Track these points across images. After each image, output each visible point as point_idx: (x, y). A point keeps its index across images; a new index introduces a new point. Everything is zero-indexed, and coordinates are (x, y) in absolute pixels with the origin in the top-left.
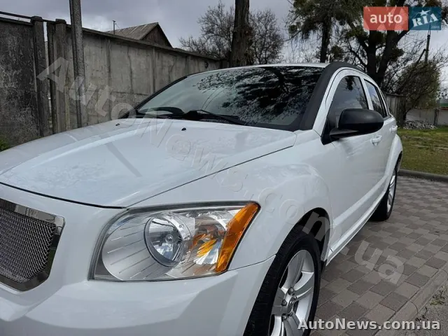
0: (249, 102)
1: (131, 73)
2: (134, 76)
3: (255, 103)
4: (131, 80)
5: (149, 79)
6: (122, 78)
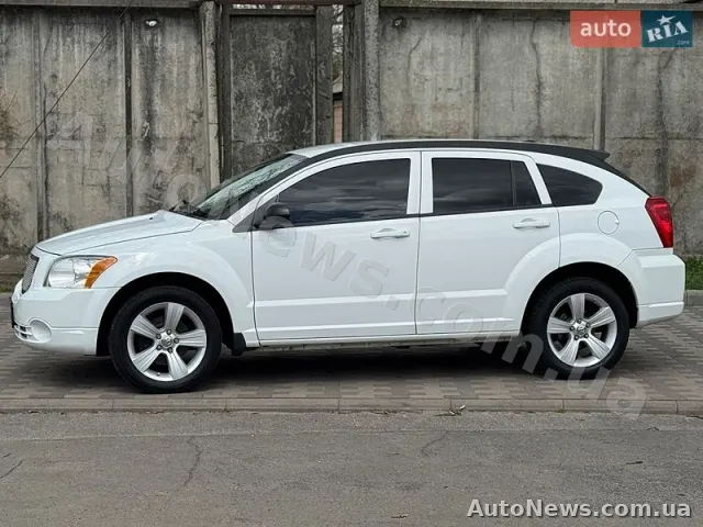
4: (539, 103)
5: (591, 95)
6: (512, 101)
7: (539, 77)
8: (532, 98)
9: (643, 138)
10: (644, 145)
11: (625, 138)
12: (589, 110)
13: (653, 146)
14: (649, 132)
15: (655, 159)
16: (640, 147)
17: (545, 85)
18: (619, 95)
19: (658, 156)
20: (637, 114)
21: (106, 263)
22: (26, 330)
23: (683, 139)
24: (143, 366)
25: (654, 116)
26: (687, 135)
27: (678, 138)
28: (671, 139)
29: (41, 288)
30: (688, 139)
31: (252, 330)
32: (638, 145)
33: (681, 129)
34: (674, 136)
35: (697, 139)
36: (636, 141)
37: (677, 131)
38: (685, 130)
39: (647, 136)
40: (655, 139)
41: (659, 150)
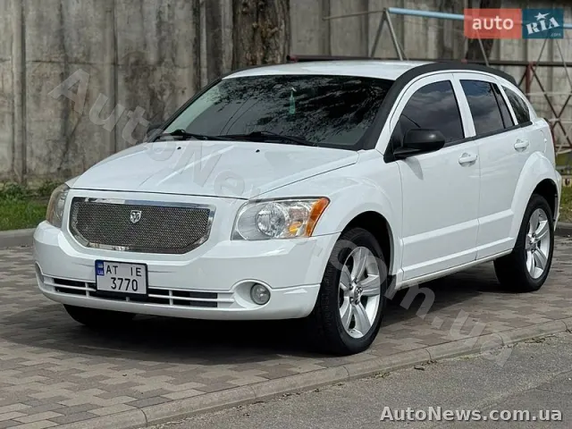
0: (306, 114)
3: (319, 113)
5: (8, 16)
9: (50, 62)
10: (51, 69)
11: (37, 61)
12: (7, 31)
13: (56, 72)
14: (55, 56)
15: (59, 82)
16: (48, 71)
18: (30, 17)
19: (62, 79)
20: (45, 37)
21: (321, 205)
22: (219, 296)
23: (80, 63)
24: (346, 324)
25: (58, 40)
26: (83, 59)
27: (77, 62)
28: (71, 63)
29: (228, 242)
30: (84, 63)
31: (400, 271)
32: (46, 69)
33: (78, 53)
34: (74, 60)
35: (91, 64)
36: (45, 65)
37: (75, 55)
38: (81, 55)
39: (53, 59)
40: (59, 63)
41: (62, 74)
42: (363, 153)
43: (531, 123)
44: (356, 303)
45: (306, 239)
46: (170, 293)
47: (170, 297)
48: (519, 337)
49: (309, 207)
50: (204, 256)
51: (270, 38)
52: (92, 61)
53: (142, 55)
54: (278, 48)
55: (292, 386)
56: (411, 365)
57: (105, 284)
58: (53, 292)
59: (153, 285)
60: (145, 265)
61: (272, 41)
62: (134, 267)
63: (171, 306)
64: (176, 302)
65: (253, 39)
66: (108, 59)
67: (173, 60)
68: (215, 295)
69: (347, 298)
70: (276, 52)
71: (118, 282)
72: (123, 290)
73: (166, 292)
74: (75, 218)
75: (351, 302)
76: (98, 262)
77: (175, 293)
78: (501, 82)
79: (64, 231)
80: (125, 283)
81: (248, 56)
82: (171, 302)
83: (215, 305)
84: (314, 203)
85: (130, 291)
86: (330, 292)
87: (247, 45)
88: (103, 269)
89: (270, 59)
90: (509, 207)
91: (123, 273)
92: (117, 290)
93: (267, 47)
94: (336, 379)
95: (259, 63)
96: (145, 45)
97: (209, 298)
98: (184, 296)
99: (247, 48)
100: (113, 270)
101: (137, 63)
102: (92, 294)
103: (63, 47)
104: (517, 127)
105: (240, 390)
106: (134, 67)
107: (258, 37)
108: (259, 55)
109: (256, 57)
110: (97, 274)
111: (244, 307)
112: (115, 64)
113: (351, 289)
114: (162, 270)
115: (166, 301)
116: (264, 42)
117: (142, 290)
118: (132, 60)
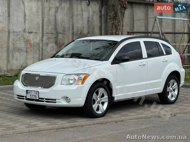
1: (25, 16)
2: (27, 18)
4: (25, 21)
5: (39, 19)
6: (18, 20)
7: (25, 13)
8: (23, 19)
9: (52, 33)
10: (52, 35)
11: (47, 33)
12: (38, 24)
13: (54, 36)
14: (53, 32)
15: (55, 40)
16: (51, 36)
17: (26, 16)
18: (46, 20)
19: (55, 39)
20: (50, 26)
21: (87, 76)
22: (57, 100)
23: (61, 34)
24: (95, 109)
25: (54, 27)
26: (62, 33)
27: (60, 33)
28: (58, 34)
29: (60, 85)
30: (63, 34)
31: (116, 95)
32: (51, 35)
33: (61, 31)
34: (59, 33)
35: (65, 34)
36: (50, 34)
37: (60, 31)
38: (62, 31)
39: (53, 33)
40: (55, 34)
41: (56, 37)
42: (104, 62)
43: (172, 54)
44: (100, 104)
45: (82, 85)
46: (45, 99)
47: (45, 100)
48: (152, 116)
49: (83, 76)
50: (53, 89)
51: (118, 26)
52: (65, 33)
53: (82, 31)
54: (120, 29)
55: (75, 125)
56: (114, 122)
57: (29, 97)
58: (17, 99)
59: (40, 97)
60: (38, 91)
61: (118, 27)
62: (36, 92)
63: (45, 103)
64: (46, 102)
65: (112, 26)
66: (71, 32)
67: (93, 32)
68: (55, 100)
69: (96, 102)
70: (119, 30)
71: (32, 96)
72: (33, 98)
73: (43, 99)
74: (23, 78)
75: (97, 103)
76: (27, 90)
77: (46, 99)
78: (160, 42)
79: (20, 82)
80: (33, 96)
81: (111, 32)
82: (45, 102)
83: (55, 102)
84: (84, 75)
85: (35, 98)
86: (89, 100)
87: (110, 28)
88: (28, 92)
89: (117, 33)
90: (160, 78)
91: (33, 93)
92: (31, 98)
93: (117, 29)
94: (90, 124)
95: (114, 34)
96: (83, 28)
97: (54, 100)
98: (48, 100)
99: (110, 29)
100: (30, 93)
101: (81, 33)
102: (26, 99)
103: (56, 29)
104: (165, 55)
105: (58, 125)
106: (79, 35)
107: (114, 26)
108: (114, 31)
109: (113, 32)
110: (27, 94)
111: (63, 103)
112: (73, 34)
113: (97, 100)
114: (43, 93)
115: (43, 101)
116: (116, 28)
117: (37, 98)
118: (79, 32)
